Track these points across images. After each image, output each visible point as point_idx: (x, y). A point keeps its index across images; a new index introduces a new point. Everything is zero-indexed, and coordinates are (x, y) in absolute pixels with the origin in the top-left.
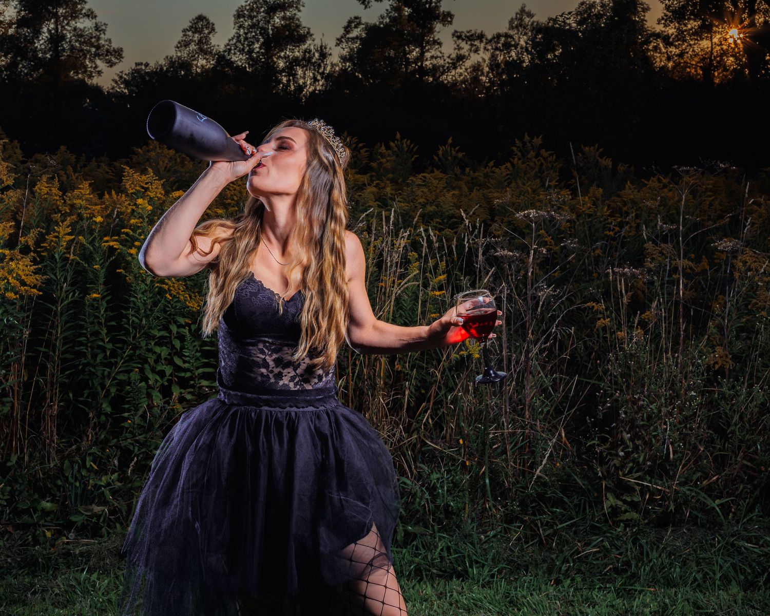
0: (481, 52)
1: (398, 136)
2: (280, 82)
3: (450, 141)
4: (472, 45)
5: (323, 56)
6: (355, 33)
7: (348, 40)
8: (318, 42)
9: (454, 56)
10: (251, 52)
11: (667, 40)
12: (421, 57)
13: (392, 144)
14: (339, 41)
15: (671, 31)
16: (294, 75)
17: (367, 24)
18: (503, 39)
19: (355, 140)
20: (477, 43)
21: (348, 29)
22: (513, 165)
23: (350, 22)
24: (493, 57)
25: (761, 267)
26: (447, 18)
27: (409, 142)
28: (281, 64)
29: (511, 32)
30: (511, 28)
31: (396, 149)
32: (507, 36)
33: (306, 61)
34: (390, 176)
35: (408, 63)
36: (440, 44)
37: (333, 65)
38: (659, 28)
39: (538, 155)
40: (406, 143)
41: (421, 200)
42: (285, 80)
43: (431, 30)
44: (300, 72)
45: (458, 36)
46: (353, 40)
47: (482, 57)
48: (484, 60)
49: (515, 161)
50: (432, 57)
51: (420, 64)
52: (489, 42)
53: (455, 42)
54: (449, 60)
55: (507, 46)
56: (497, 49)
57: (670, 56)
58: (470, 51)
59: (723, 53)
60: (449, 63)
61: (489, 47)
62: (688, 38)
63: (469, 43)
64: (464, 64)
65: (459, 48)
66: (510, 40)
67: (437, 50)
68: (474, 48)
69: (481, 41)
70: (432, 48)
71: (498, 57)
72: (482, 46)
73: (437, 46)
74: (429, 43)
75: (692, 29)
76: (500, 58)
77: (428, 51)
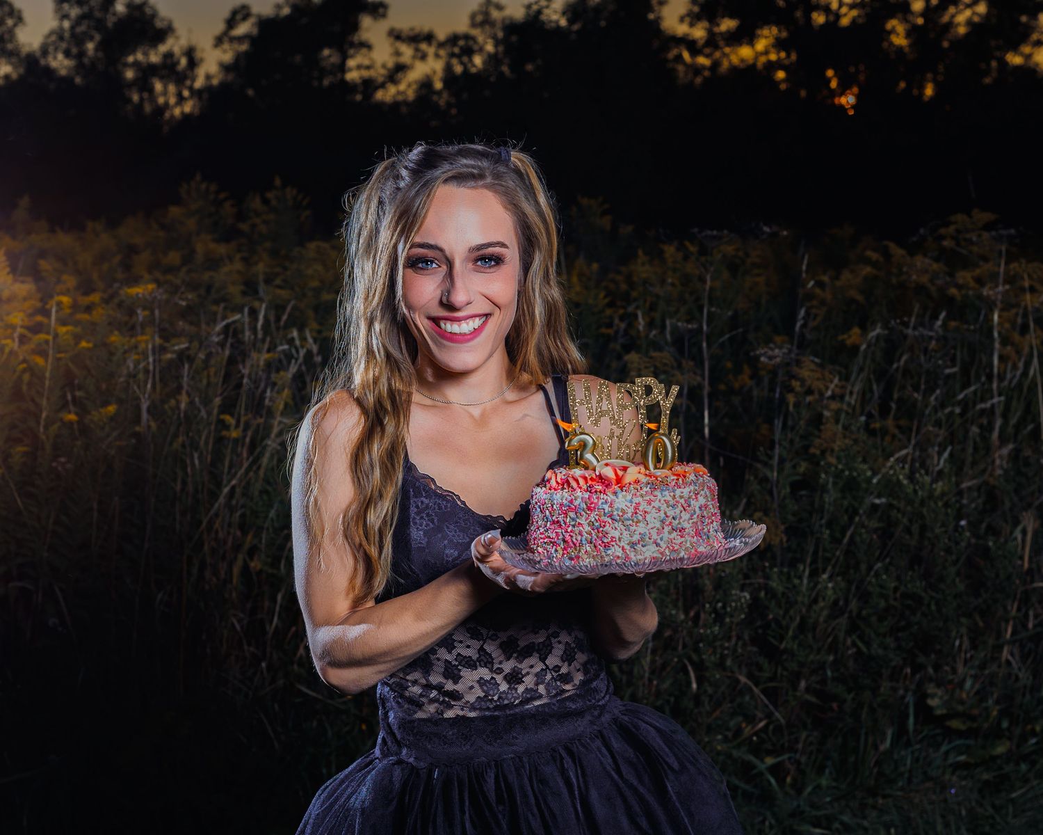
0: (431, 59)
1: (278, 182)
2: (129, 101)
4: (417, 50)
5: (193, 63)
6: (242, 29)
7: (233, 40)
8: (183, 42)
9: (390, 64)
10: (81, 54)
11: (692, 46)
12: (341, 66)
13: (269, 195)
14: (219, 41)
15: (699, 33)
16: (151, 90)
17: (259, 16)
18: (461, 43)
19: (213, 188)
20: (424, 46)
21: (231, 23)
23: (234, 13)
24: (448, 69)
25: (827, 388)
26: (378, 11)
27: (296, 192)
28: (130, 74)
29: (475, 32)
30: (474, 25)
31: (275, 203)
32: (467, 37)
33: (168, 69)
34: (269, 244)
35: (322, 72)
36: (369, 47)
37: (208, 77)
38: (682, 29)
40: (290, 192)
42: (136, 98)
43: (355, 27)
44: (158, 86)
45: (396, 36)
46: (240, 39)
47: (431, 67)
48: (435, 72)
50: (359, 67)
51: (339, 75)
52: (441, 45)
53: (392, 45)
54: (383, 72)
55: (468, 52)
56: (453, 55)
57: (697, 70)
58: (414, 57)
59: (771, 67)
60: (383, 75)
61: (442, 52)
62: (721, 43)
63: (413, 45)
64: (405, 77)
65: (398, 53)
66: (471, 43)
67: (365, 56)
68: (420, 54)
69: (430, 44)
70: (357, 53)
71: (455, 67)
72: (431, 51)
73: (364, 51)
74: (352, 45)
75: (728, 32)
76: (458, 69)
77: (352, 57)
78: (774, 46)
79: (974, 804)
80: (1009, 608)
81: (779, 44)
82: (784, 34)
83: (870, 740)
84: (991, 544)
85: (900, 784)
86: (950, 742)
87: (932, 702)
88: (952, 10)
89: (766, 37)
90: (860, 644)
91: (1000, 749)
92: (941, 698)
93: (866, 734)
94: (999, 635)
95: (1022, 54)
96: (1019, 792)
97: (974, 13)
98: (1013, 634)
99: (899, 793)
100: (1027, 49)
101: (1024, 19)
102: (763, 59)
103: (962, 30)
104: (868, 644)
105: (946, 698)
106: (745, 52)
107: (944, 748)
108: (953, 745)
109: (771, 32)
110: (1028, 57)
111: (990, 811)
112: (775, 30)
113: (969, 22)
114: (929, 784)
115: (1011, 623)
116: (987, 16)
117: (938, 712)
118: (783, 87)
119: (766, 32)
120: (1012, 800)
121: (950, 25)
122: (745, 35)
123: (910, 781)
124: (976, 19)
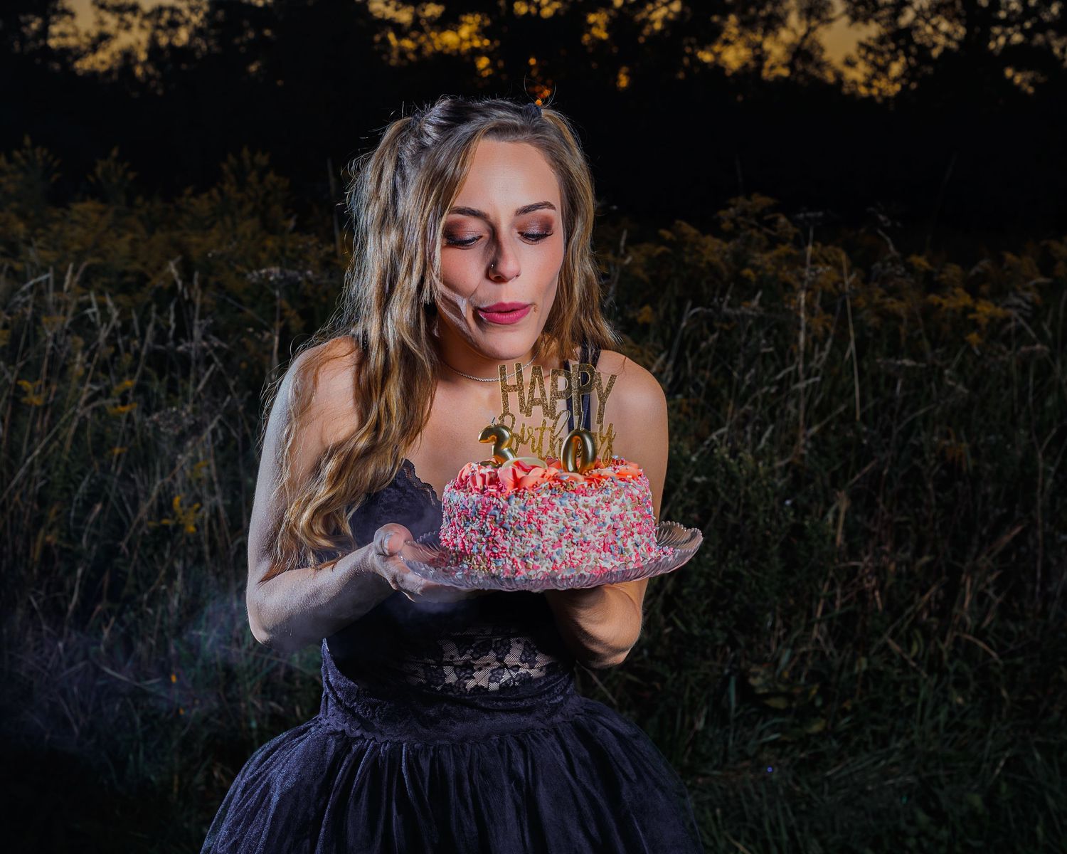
0: (135, 29)
1: (27, 141)
3: (115, 153)
4: (122, 20)
9: (94, 33)
11: (401, 31)
12: (44, 33)
13: (17, 154)
15: (405, 17)
18: (167, 15)
20: (128, 17)
22: (221, 192)
24: (153, 40)
27: (45, 152)
29: (180, 5)
31: (23, 162)
32: (173, 9)
34: (15, 205)
35: (23, 39)
36: (72, 15)
38: (388, 12)
39: (261, 179)
40: (40, 153)
41: (77, 247)
45: (101, 4)
47: (135, 38)
48: (139, 43)
49: (226, 187)
50: (62, 34)
51: (41, 42)
52: (146, 16)
53: (96, 14)
54: (86, 40)
55: (174, 25)
56: (158, 27)
57: (403, 53)
58: (119, 27)
59: (476, 52)
60: (86, 44)
61: (147, 23)
62: (427, 28)
63: (117, 15)
64: (108, 46)
65: (102, 22)
66: (177, 17)
67: (68, 23)
68: (124, 25)
69: (135, 15)
70: (60, 20)
71: (160, 39)
72: (136, 21)
73: (67, 18)
74: (55, 11)
75: (432, 16)
76: (163, 41)
77: (54, 23)
78: (478, 34)
79: (791, 782)
80: (820, 586)
81: (483, 32)
82: (487, 22)
83: (687, 719)
84: (807, 523)
85: (715, 762)
86: (764, 722)
87: (755, 682)
88: (650, 7)
89: (470, 24)
90: (678, 623)
91: (816, 728)
92: (763, 677)
93: (683, 714)
94: (810, 614)
95: (712, 52)
96: (834, 771)
97: (670, 11)
98: (824, 613)
99: (716, 773)
100: (717, 48)
101: (715, 19)
102: (467, 46)
103: (658, 26)
104: (687, 623)
105: (769, 677)
106: (450, 38)
107: (759, 727)
108: (768, 723)
109: (474, 20)
110: (718, 55)
111: (807, 789)
112: (478, 18)
113: (665, 20)
114: (746, 763)
115: (822, 601)
116: (681, 14)
117: (760, 691)
118: (487, 73)
119: (469, 19)
120: (829, 779)
121: (647, 22)
122: (449, 21)
123: (725, 760)
124: (671, 16)
